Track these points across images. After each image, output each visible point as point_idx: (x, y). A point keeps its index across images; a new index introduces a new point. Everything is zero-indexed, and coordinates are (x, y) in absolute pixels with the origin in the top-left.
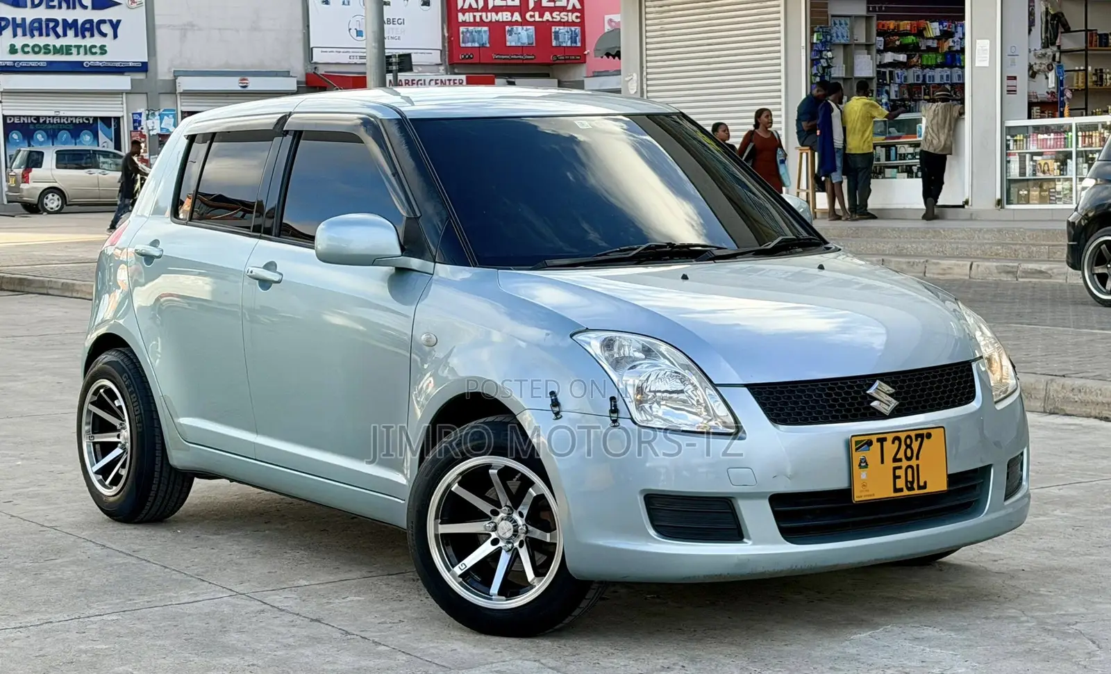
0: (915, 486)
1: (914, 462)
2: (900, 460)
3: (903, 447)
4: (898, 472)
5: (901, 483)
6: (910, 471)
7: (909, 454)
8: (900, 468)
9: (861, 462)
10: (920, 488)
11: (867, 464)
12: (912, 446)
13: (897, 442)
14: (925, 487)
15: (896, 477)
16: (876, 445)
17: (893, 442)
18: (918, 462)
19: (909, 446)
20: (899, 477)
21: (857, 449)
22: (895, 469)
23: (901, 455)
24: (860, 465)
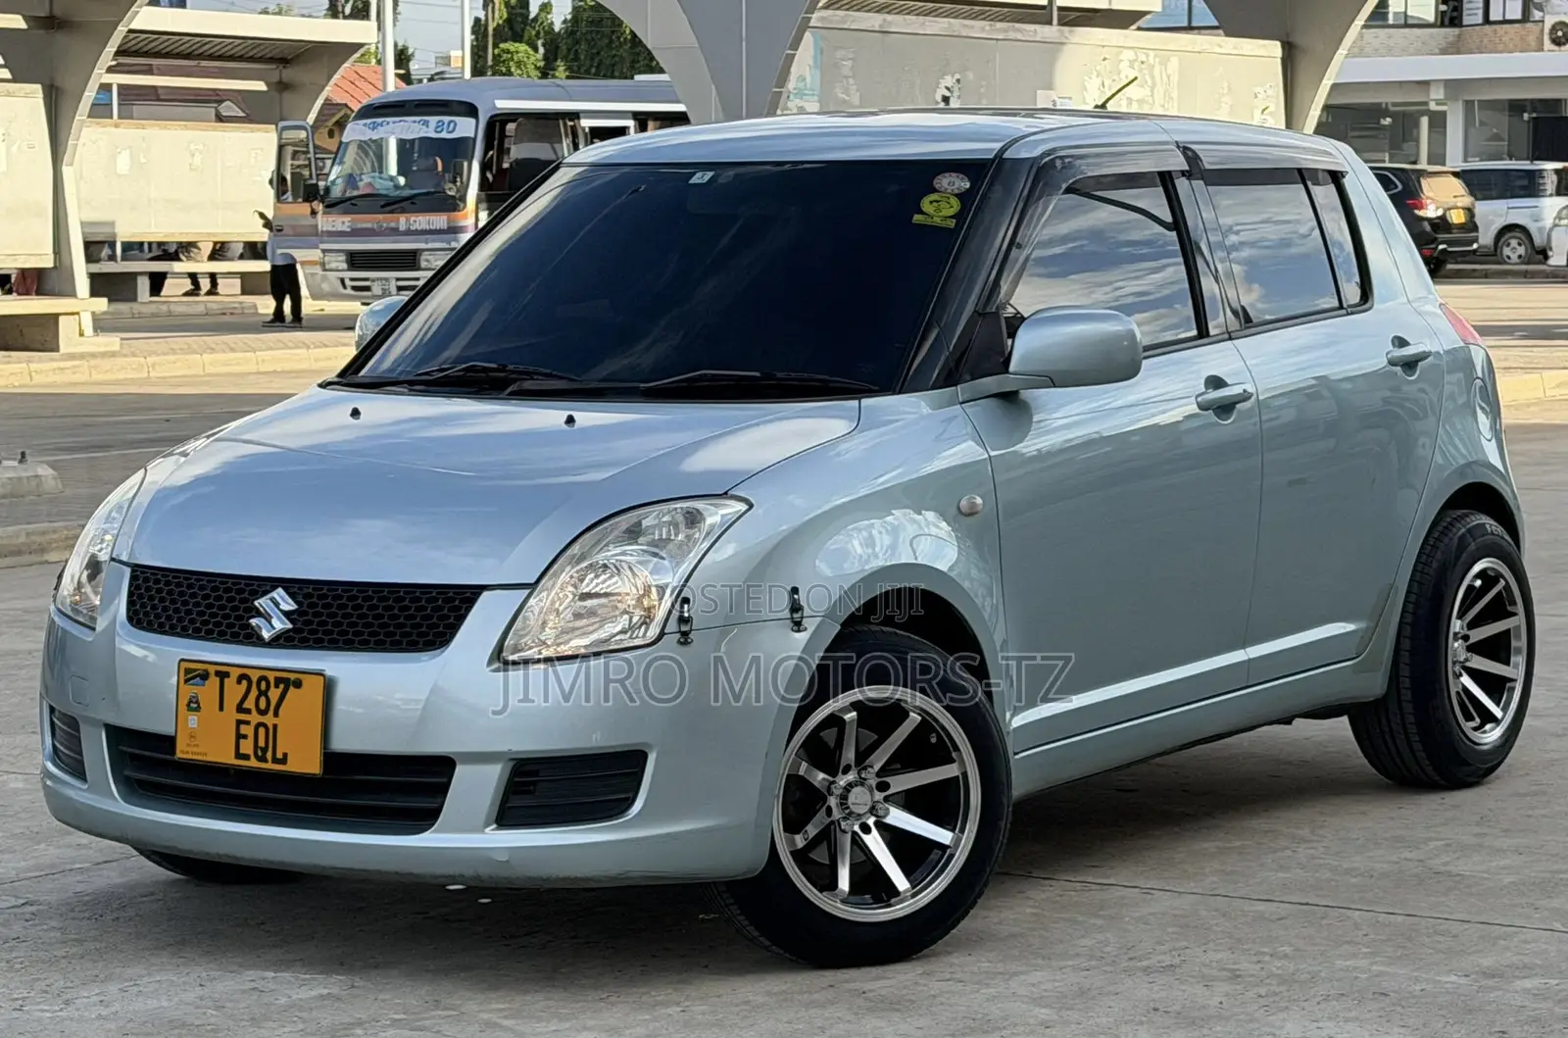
0: (269, 755)
1: (269, 719)
2: (248, 711)
3: (254, 693)
4: (244, 730)
5: (247, 747)
6: (262, 730)
7: (263, 704)
8: (247, 723)
9: (190, 702)
10: (275, 760)
11: (199, 707)
12: (269, 694)
13: (244, 682)
14: (284, 760)
15: (240, 736)
16: (214, 681)
17: (239, 682)
18: (275, 721)
19: (263, 693)
20: (245, 737)
21: (186, 681)
22: (239, 722)
23: (250, 704)
24: (188, 705)
